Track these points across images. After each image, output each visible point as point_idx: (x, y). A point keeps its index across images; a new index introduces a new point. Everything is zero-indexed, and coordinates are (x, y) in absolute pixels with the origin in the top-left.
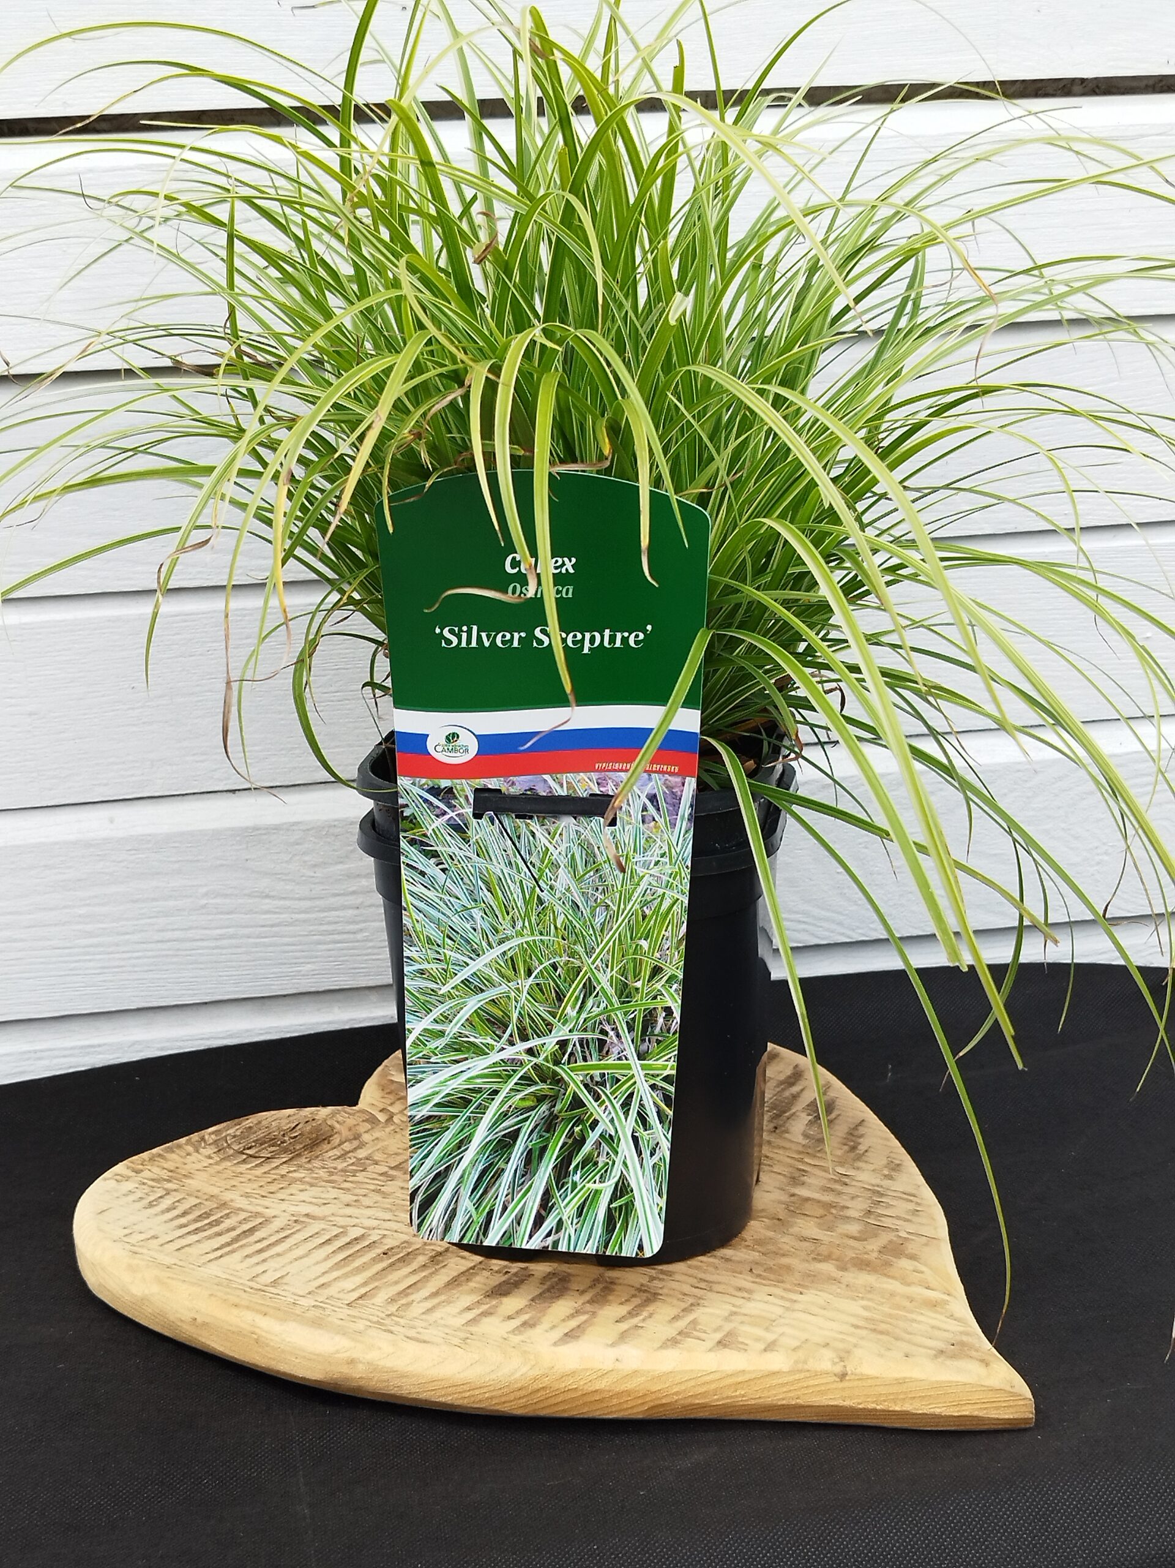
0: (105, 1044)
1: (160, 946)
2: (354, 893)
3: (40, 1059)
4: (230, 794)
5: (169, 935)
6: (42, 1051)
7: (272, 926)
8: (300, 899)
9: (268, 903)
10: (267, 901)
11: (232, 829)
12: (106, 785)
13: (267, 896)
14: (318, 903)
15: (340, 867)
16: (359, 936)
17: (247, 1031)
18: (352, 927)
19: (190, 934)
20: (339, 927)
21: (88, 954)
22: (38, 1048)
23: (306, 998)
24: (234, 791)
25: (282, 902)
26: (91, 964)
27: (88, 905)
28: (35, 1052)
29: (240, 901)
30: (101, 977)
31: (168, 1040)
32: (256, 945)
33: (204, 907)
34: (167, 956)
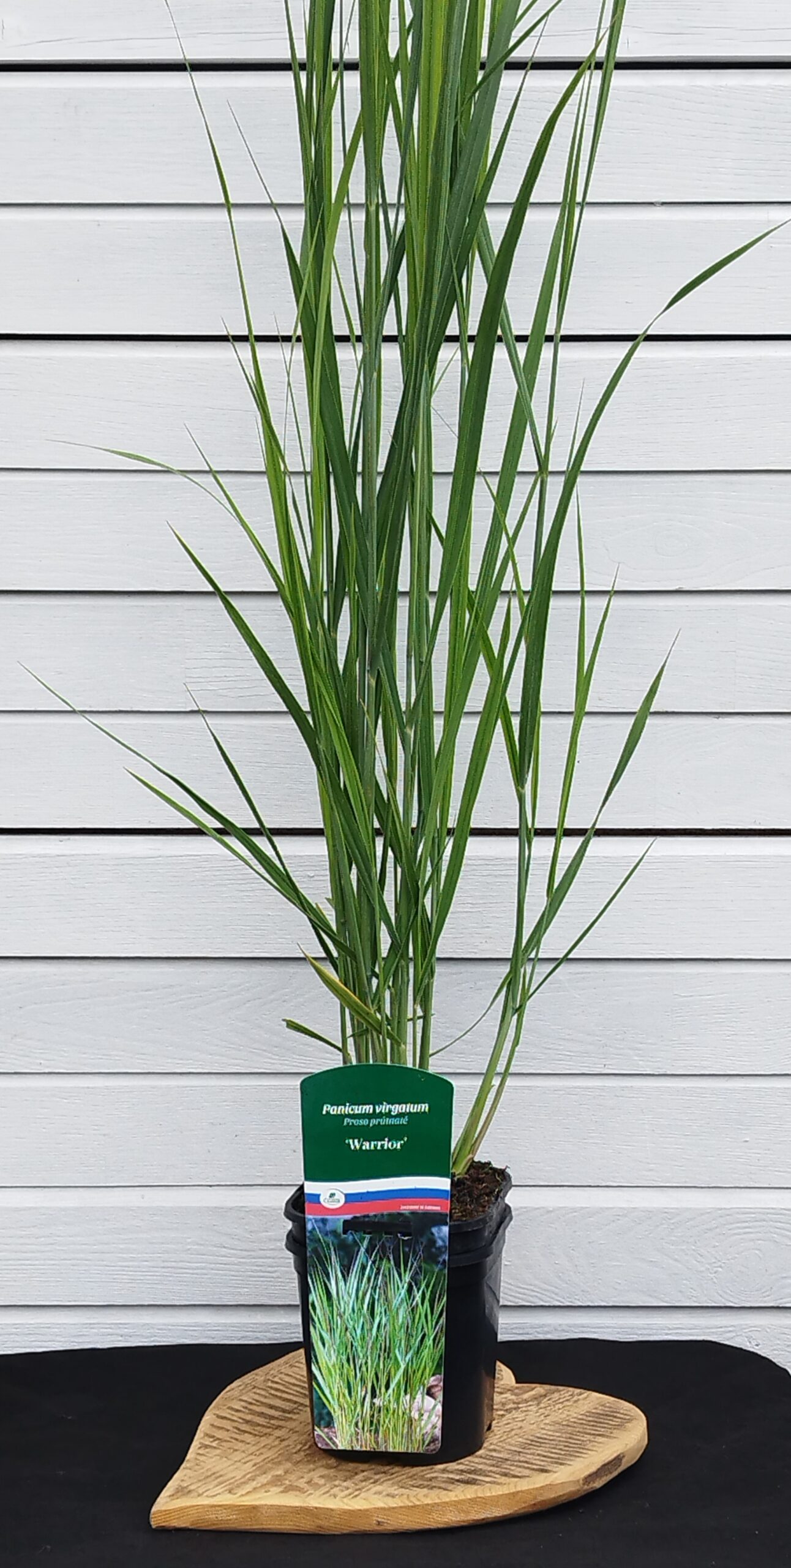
0: (128, 1324)
1: (164, 1270)
2: (272, 1249)
3: (93, 1328)
4: (209, 1188)
5: (169, 1264)
6: (94, 1324)
7: (225, 1264)
8: (241, 1250)
9: (224, 1251)
10: (224, 1249)
11: (208, 1207)
12: (141, 1177)
13: (224, 1247)
14: (252, 1253)
15: (267, 1234)
16: (273, 1275)
17: (207, 1324)
18: (270, 1269)
19: (181, 1265)
20: (263, 1269)
21: (123, 1270)
22: (92, 1322)
23: (243, 1308)
24: (211, 1186)
25: (232, 1251)
26: (125, 1277)
27: (126, 1243)
28: (90, 1324)
29: (210, 1248)
30: (130, 1285)
31: (165, 1325)
32: (216, 1274)
33: (189, 1249)
34: (166, 1276)
